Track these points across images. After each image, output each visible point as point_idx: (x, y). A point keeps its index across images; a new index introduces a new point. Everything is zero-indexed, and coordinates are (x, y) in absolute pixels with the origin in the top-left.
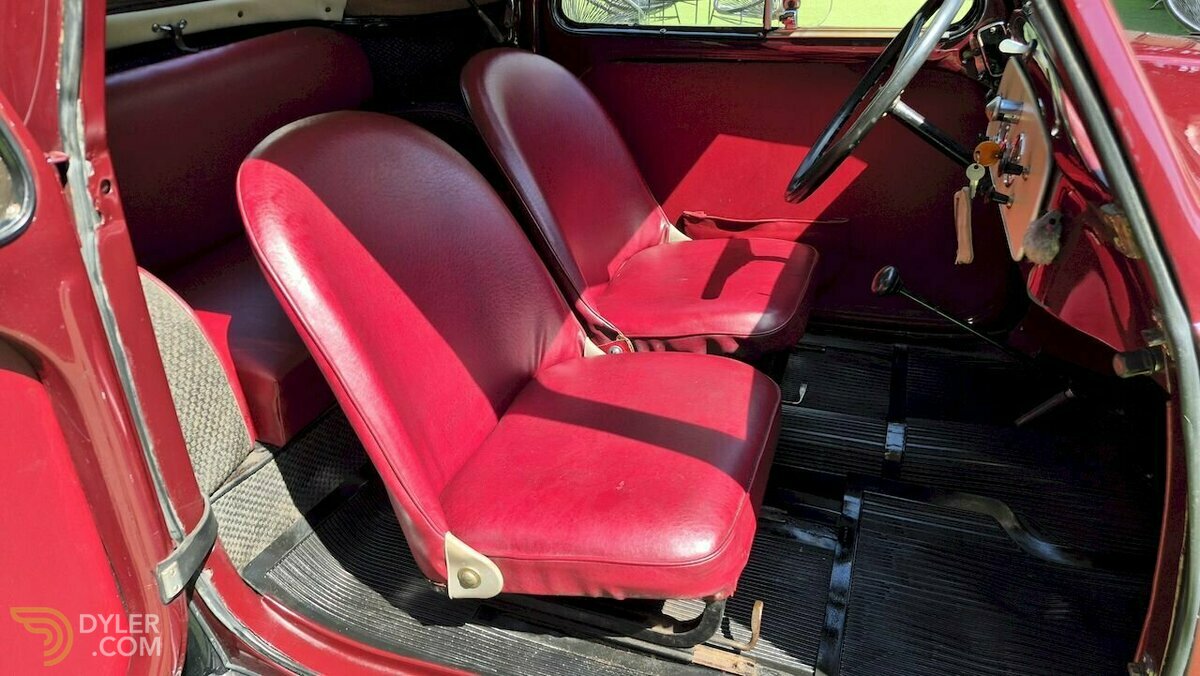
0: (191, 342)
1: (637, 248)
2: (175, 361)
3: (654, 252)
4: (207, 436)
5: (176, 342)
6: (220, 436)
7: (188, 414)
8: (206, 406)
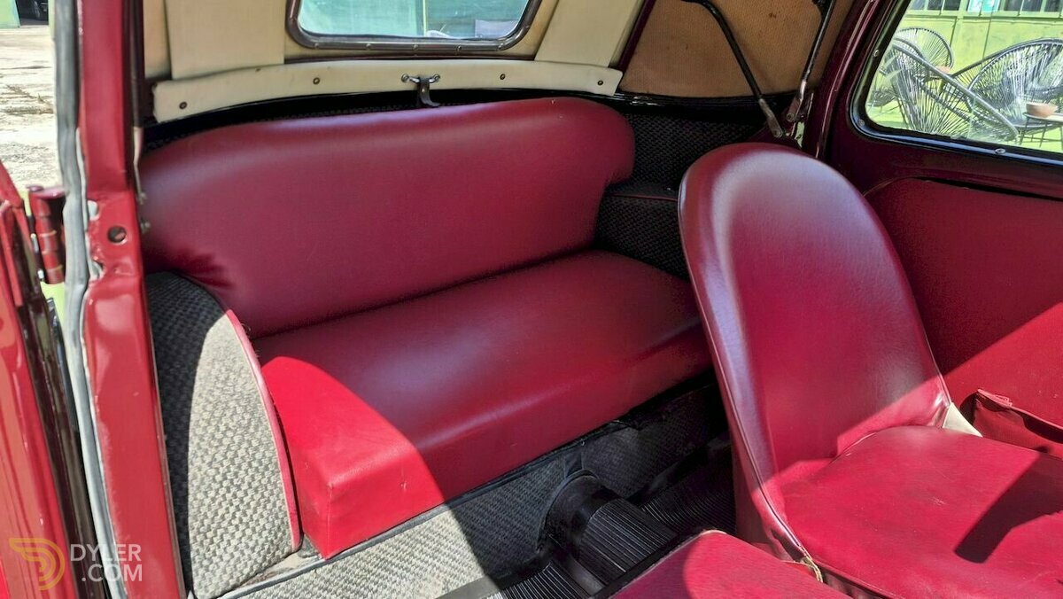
0: (247, 416)
1: (891, 421)
2: (219, 436)
3: (917, 436)
4: (231, 529)
5: (229, 413)
6: (249, 532)
7: (213, 500)
8: (240, 494)
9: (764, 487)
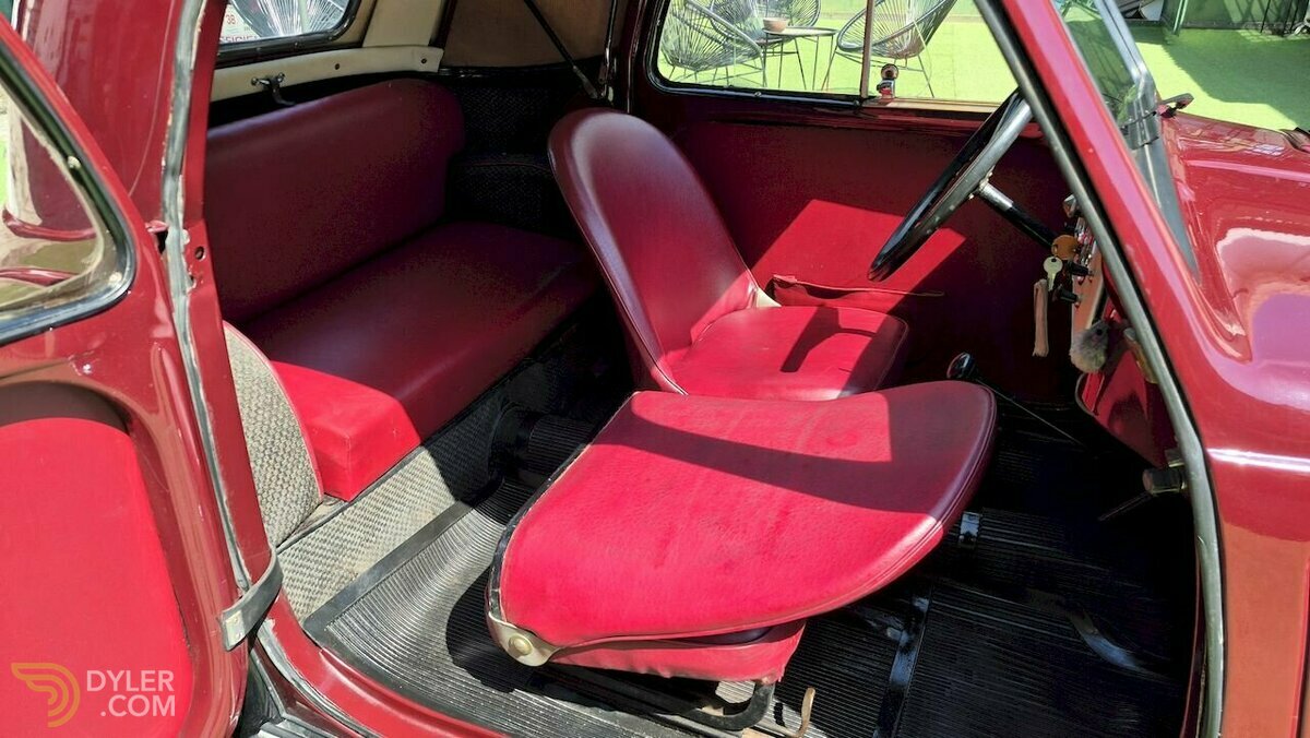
0: (269, 396)
1: (723, 312)
2: (253, 414)
3: (740, 316)
5: (255, 396)
6: (291, 489)
7: (262, 466)
8: (279, 459)
9: (659, 364)
